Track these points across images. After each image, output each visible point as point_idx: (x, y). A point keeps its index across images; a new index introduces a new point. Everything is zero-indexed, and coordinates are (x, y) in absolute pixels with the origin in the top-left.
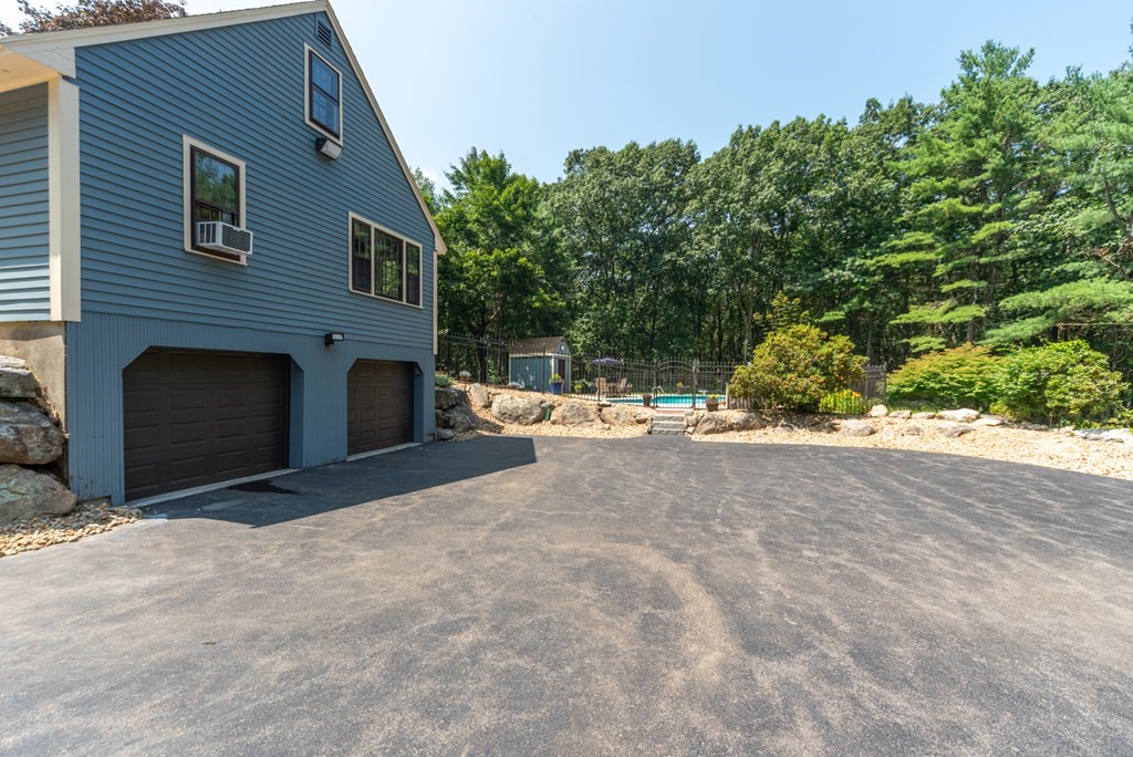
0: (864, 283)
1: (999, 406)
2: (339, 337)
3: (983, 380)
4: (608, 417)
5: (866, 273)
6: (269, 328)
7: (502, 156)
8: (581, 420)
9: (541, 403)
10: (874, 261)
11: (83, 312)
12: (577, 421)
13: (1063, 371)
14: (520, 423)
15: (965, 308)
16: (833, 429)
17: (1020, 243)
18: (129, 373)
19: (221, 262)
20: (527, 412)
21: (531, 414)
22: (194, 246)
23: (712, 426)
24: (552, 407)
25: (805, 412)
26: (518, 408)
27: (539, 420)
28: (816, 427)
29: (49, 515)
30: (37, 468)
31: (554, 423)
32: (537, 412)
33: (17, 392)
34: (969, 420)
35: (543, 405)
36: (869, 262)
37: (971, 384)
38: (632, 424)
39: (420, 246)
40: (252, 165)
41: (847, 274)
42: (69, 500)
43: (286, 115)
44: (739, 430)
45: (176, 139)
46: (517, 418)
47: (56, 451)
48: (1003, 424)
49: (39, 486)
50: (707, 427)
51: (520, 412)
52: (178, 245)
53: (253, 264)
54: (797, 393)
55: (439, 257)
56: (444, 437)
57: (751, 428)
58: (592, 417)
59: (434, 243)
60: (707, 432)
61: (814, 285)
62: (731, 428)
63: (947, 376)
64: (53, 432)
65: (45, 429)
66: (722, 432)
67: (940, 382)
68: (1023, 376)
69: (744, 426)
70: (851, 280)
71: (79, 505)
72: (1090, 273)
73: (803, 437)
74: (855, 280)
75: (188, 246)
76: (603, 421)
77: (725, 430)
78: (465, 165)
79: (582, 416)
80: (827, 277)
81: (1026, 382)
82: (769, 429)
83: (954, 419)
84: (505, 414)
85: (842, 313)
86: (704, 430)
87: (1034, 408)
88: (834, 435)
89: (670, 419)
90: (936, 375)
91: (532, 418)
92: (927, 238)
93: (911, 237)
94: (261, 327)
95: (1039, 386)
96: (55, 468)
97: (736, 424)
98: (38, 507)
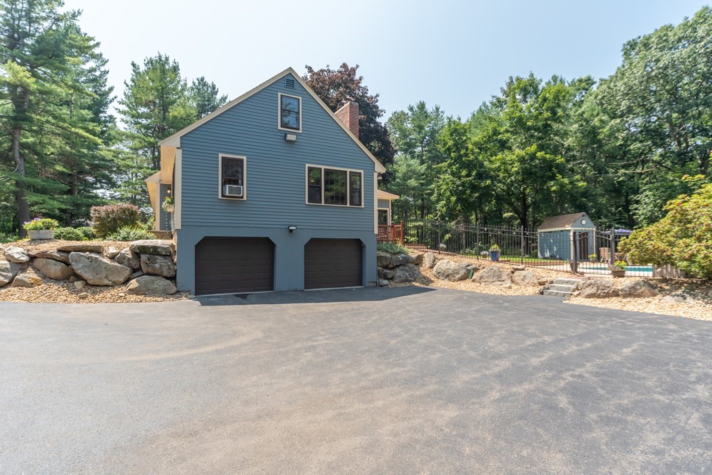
2: (294, 228)
4: (517, 278)
6: (257, 226)
7: (532, 75)
8: (494, 279)
9: (468, 266)
11: (182, 226)
14: (450, 280)
18: (198, 247)
19: (234, 201)
20: (456, 272)
21: (458, 273)
22: (223, 196)
23: (593, 290)
24: (476, 270)
26: (450, 269)
27: (463, 278)
29: (166, 294)
30: (167, 278)
31: (473, 281)
32: (462, 272)
33: (164, 253)
35: (469, 268)
38: (534, 285)
39: (362, 171)
40: (249, 157)
42: (174, 289)
43: (268, 129)
44: (625, 296)
45: (216, 156)
46: (448, 276)
47: (172, 273)
49: (165, 284)
50: (589, 291)
51: (450, 272)
52: (216, 197)
53: (249, 199)
55: (379, 175)
56: (381, 284)
57: (639, 296)
58: (504, 278)
59: (374, 167)
60: (588, 297)
62: (616, 294)
64: (172, 267)
65: (169, 265)
66: (604, 297)
71: (178, 292)
75: (220, 197)
76: (512, 281)
77: (608, 295)
78: (504, 92)
79: (498, 277)
82: (656, 298)
84: (440, 273)
86: (586, 294)
89: (567, 282)
91: (458, 276)
94: (253, 226)
96: (173, 278)
97: (622, 290)
98: (164, 290)
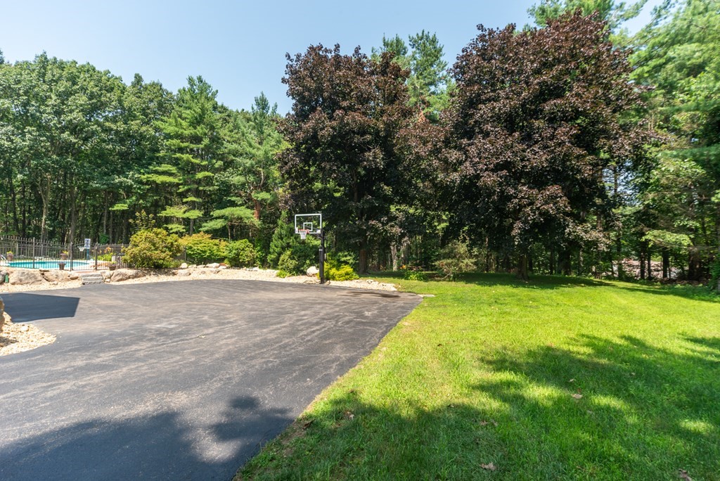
0: (139, 188)
1: (226, 261)
3: (210, 250)
4: (50, 277)
5: (141, 182)
8: (33, 280)
10: (145, 177)
12: (31, 281)
13: (243, 250)
15: (192, 211)
16: (174, 274)
17: (216, 184)
23: (121, 277)
24: (8, 274)
25: (158, 268)
27: (1, 283)
28: (166, 273)
34: (217, 267)
36: (143, 177)
37: (205, 252)
38: (68, 280)
41: (130, 182)
48: (227, 268)
50: (118, 278)
54: (161, 259)
57: (139, 277)
58: (39, 278)
60: (118, 281)
61: (108, 185)
62: (130, 278)
63: (196, 248)
66: (126, 280)
67: (193, 251)
68: (234, 251)
69: (136, 276)
70: (132, 185)
72: (239, 203)
73: (163, 278)
74: (135, 186)
76: (47, 280)
77: (127, 278)
79: (33, 278)
80: (117, 181)
81: (235, 253)
82: (147, 276)
83: (212, 267)
85: (126, 205)
86: (116, 279)
87: (236, 263)
88: (175, 277)
89: (91, 276)
90: (191, 248)
92: (174, 169)
93: (165, 167)
95: (238, 255)
97: (132, 275)
